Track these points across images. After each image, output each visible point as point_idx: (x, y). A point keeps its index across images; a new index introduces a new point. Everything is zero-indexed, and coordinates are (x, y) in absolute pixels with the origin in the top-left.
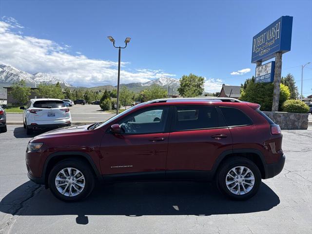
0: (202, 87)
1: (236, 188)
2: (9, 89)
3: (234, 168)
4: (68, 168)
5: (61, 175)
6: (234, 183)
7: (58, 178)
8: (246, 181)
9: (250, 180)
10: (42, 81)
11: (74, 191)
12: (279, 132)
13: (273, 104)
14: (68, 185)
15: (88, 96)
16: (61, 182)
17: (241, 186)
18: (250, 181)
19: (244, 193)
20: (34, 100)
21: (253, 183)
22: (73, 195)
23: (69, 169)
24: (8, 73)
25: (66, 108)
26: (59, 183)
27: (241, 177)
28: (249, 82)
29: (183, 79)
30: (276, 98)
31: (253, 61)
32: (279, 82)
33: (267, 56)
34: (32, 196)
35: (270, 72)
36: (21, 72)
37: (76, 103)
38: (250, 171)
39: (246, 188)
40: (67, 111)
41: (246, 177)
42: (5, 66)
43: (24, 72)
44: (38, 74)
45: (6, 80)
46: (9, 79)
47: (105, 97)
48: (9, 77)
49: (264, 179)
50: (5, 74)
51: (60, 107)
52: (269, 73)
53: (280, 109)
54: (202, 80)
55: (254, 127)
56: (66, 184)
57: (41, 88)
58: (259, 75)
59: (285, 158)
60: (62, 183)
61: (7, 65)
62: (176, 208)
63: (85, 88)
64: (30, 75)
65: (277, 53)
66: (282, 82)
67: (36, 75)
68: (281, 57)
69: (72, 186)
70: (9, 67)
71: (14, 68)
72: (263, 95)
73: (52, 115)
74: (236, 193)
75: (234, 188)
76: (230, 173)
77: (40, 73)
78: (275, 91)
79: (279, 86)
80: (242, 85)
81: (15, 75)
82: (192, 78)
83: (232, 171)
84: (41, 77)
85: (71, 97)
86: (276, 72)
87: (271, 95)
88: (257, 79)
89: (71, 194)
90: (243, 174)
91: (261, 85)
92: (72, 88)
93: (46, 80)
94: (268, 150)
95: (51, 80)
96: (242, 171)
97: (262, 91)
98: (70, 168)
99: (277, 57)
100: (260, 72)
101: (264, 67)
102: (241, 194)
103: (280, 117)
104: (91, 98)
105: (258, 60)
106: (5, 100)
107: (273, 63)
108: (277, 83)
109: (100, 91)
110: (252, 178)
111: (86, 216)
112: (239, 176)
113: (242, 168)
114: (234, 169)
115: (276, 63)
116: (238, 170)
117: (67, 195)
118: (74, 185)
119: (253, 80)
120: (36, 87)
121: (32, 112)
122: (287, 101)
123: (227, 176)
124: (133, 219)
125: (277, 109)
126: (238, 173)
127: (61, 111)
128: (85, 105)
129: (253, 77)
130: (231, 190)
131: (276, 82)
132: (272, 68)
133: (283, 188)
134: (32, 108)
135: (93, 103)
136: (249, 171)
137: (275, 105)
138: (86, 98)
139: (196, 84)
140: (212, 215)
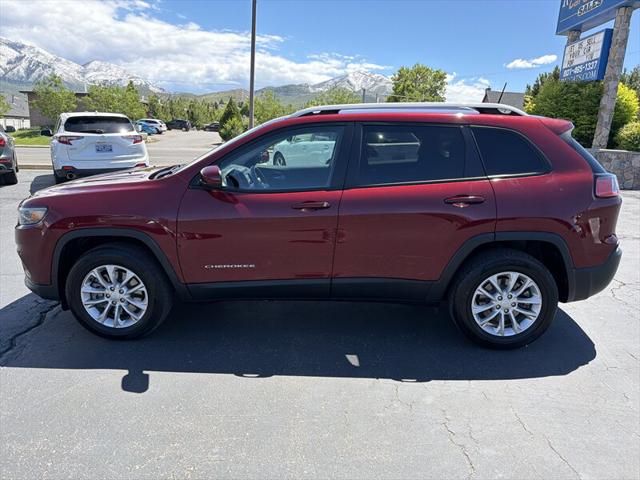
0: (441, 95)
1: (495, 322)
2: (31, 95)
3: (495, 276)
4: (106, 266)
5: (93, 281)
6: (491, 310)
7: (86, 288)
8: (521, 306)
9: (531, 305)
10: (101, 78)
11: (124, 316)
12: (615, 193)
13: (597, 131)
14: (110, 303)
15: (196, 112)
16: (94, 297)
17: (507, 317)
18: (529, 308)
19: (514, 334)
20: (65, 116)
21: (537, 310)
22: (123, 324)
23: (110, 269)
24: (30, 62)
25: (135, 133)
26: (91, 299)
27: (510, 297)
28: (545, 80)
29: (401, 76)
30: (606, 117)
31: (560, 30)
32: (616, 79)
33: (595, 17)
34: (39, 323)
35: (597, 55)
36: (57, 60)
37: (170, 126)
38: (533, 284)
39: (519, 323)
40: (137, 140)
41: (521, 296)
42: (23, 47)
43: (63, 60)
44: (93, 65)
45: (28, 76)
46: (35, 75)
47: (228, 115)
48: (33, 71)
49: (565, 302)
50: (24, 64)
51: (123, 132)
52: (594, 57)
53: (612, 143)
54: (442, 77)
55: (552, 179)
56: (107, 302)
57: (95, 93)
58: (572, 62)
59: (620, 256)
60: (98, 297)
61: (27, 43)
62: (353, 360)
63: (191, 95)
64: (76, 66)
65: (619, 7)
66: (623, 81)
67: (89, 67)
68: (629, 17)
69: (120, 307)
70: (32, 47)
71: (42, 51)
72: (577, 110)
73: (104, 148)
74: (495, 332)
75: (490, 321)
76: (484, 287)
77: (97, 62)
78: (604, 101)
79: (616, 89)
80: (529, 88)
81: (44, 67)
82: (421, 73)
83: (489, 282)
84: (98, 70)
85: (161, 114)
86: (611, 55)
87: (594, 111)
88: (566, 74)
89: (118, 323)
90: (513, 290)
91: (575, 86)
92: (165, 95)
93: (109, 78)
94: (583, 235)
95: (119, 77)
96: (512, 283)
97: (574, 101)
98: (113, 267)
99: (618, 18)
100: (573, 55)
101: (585, 43)
102: (506, 335)
103: (610, 160)
104: (201, 116)
105: (571, 26)
106: (26, 118)
107: (609, 34)
108: (611, 84)
109: (221, 102)
110: (537, 300)
111: (145, 372)
112: (505, 293)
113: (514, 276)
114: (494, 279)
115: (614, 32)
116: (503, 281)
117: (109, 324)
118: (123, 304)
119: (556, 76)
120: (86, 91)
121: (63, 142)
122: (630, 125)
123: (477, 293)
124: (251, 383)
125: (605, 143)
126: (504, 286)
127: (125, 140)
128: (190, 132)
129: (557, 68)
130: (484, 325)
131: (608, 80)
132: (604, 45)
133: (605, 322)
134: (62, 132)
135: (207, 127)
136: (529, 282)
137: (602, 133)
138: (192, 118)
139: (428, 86)
140: (433, 382)
